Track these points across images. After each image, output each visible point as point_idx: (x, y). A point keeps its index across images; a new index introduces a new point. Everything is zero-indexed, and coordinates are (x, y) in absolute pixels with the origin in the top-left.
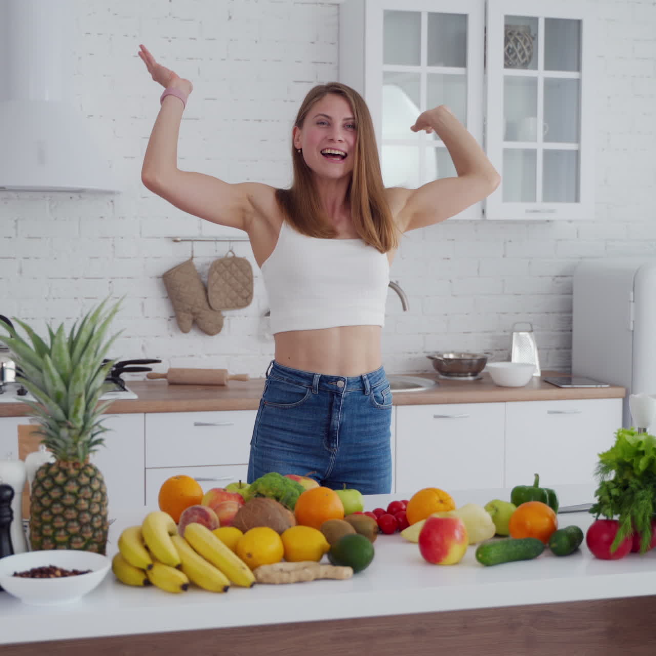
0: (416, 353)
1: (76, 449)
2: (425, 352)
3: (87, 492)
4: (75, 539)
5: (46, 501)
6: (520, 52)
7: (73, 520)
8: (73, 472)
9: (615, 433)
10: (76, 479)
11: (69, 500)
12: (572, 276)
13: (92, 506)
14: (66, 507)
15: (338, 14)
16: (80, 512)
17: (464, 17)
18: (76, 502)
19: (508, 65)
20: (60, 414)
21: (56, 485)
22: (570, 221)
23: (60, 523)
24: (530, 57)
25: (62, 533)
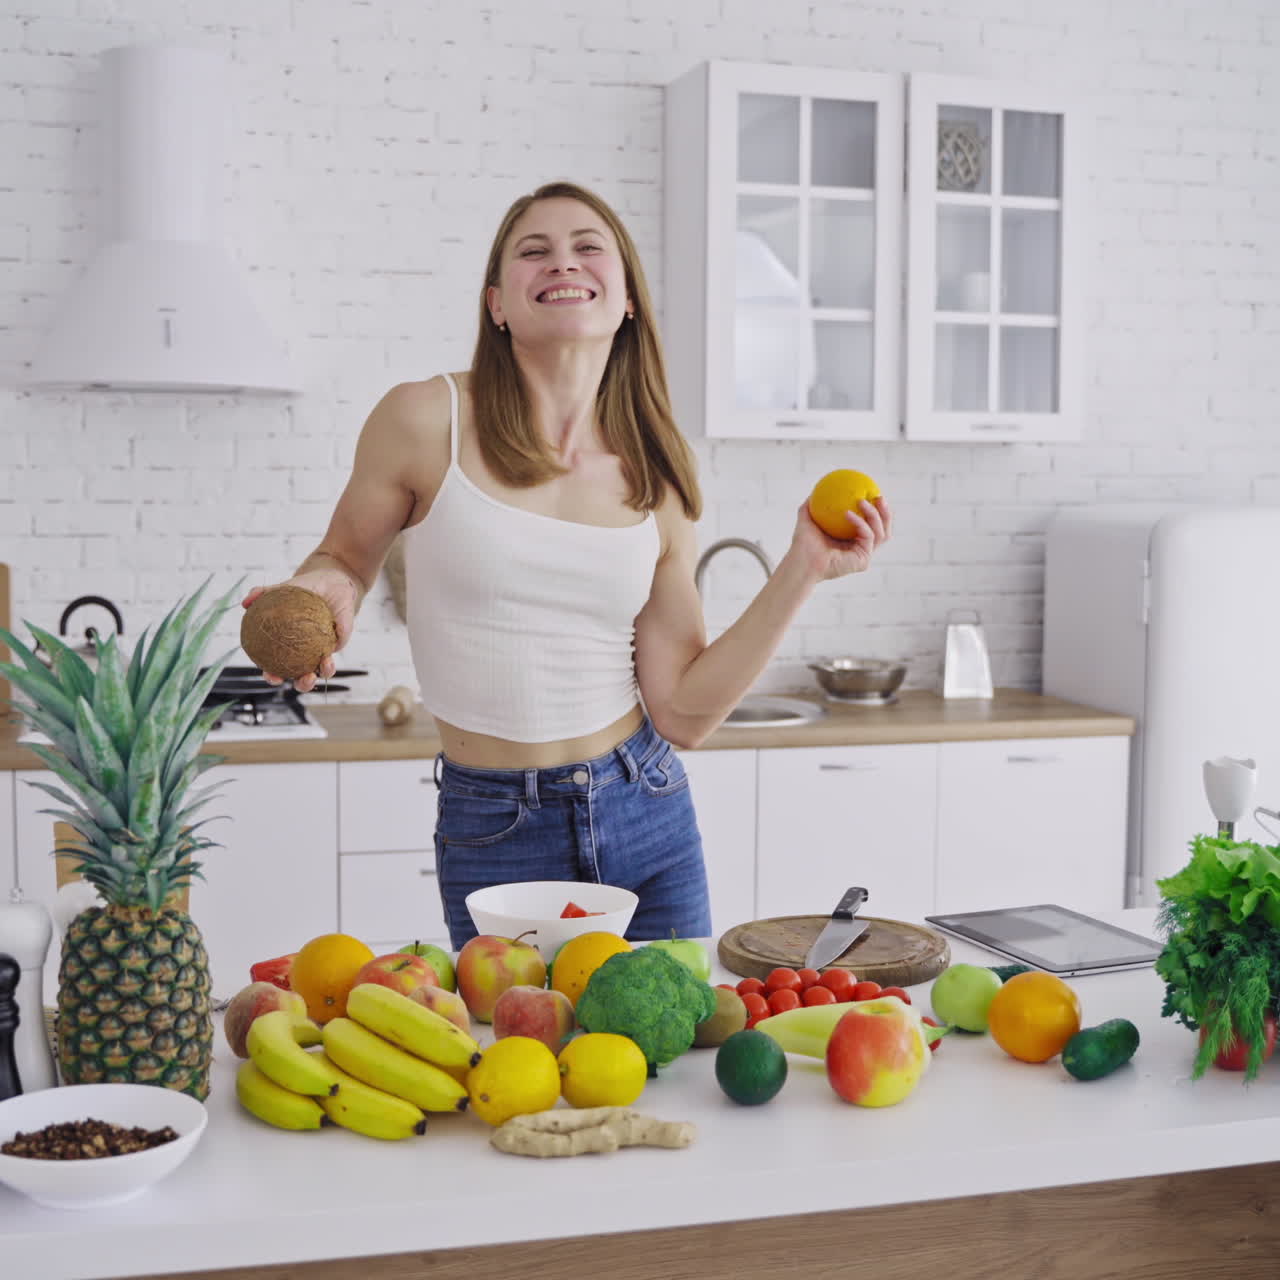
0: (789, 658)
1: (142, 885)
2: (804, 658)
3: (167, 971)
4: (142, 1062)
5: (84, 987)
6: (962, 164)
7: (137, 1025)
8: (138, 929)
9: (1190, 843)
10: (144, 944)
11: (130, 985)
12: (1043, 533)
13: (177, 996)
14: (125, 1000)
15: (663, 103)
16: (152, 1009)
17: (872, 107)
18: (144, 990)
19: (943, 184)
20: (111, 814)
21: (103, 955)
22: (1040, 444)
23: (111, 1030)
24: (978, 174)
25: (117, 1050)
